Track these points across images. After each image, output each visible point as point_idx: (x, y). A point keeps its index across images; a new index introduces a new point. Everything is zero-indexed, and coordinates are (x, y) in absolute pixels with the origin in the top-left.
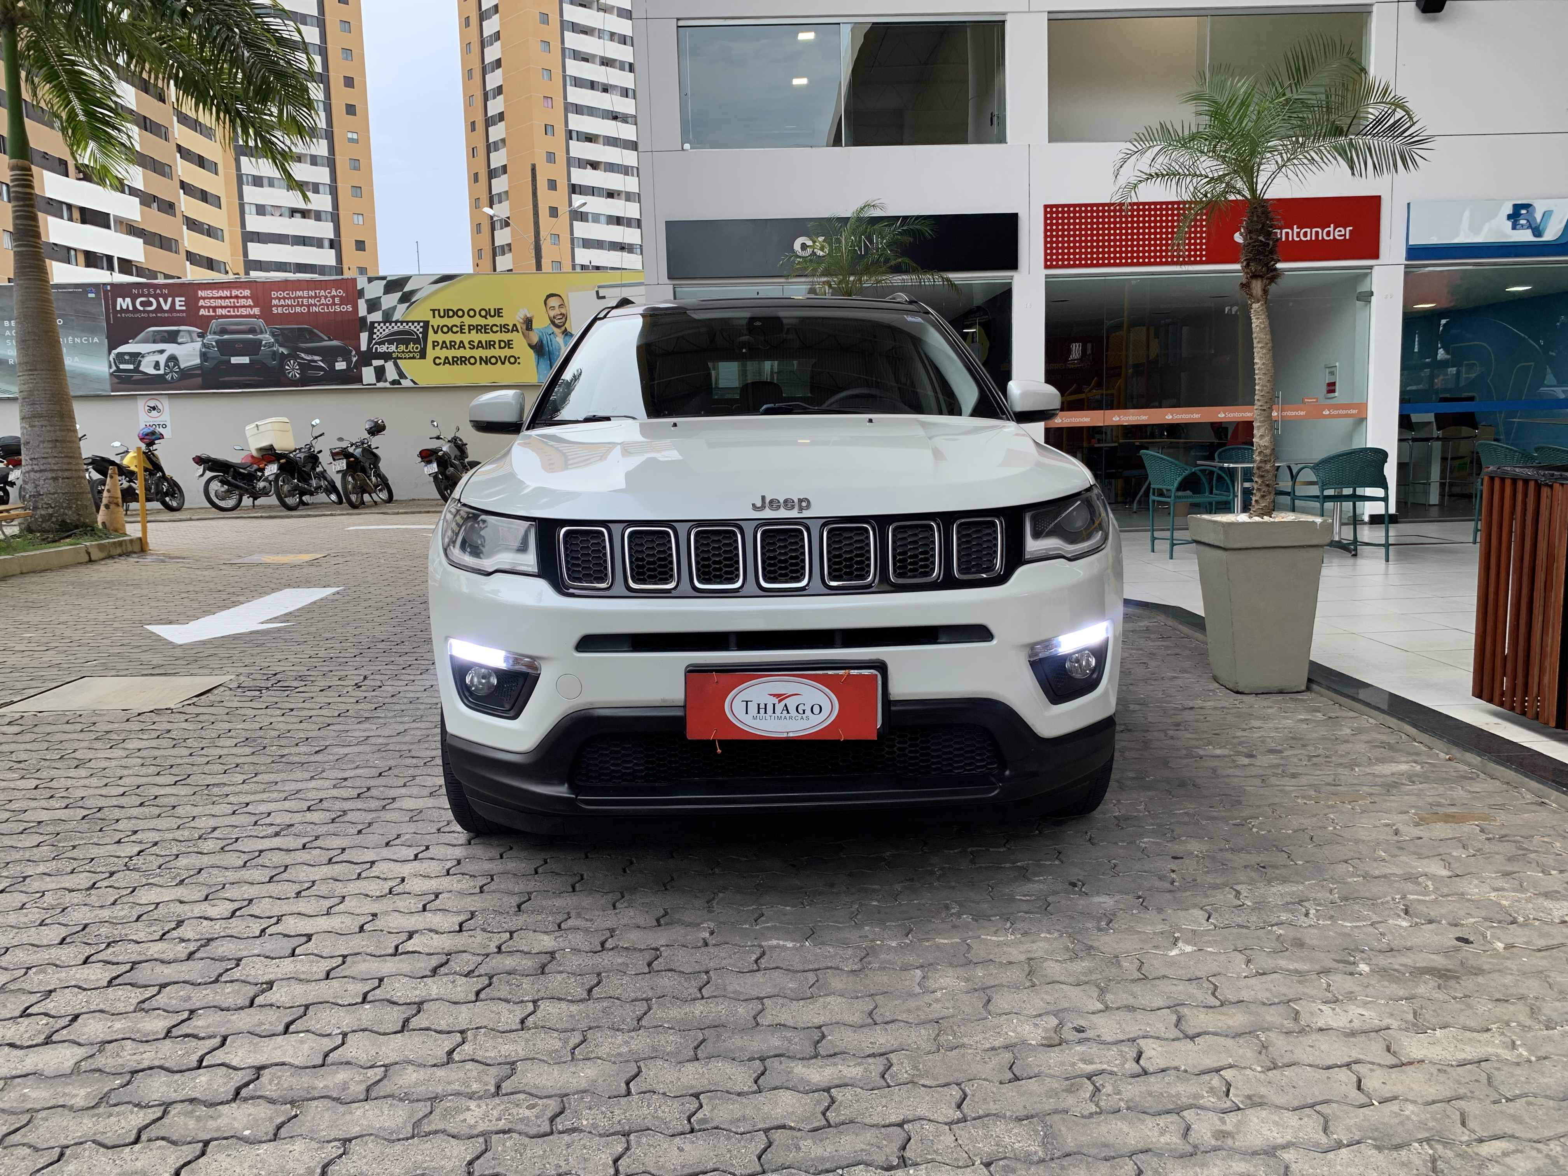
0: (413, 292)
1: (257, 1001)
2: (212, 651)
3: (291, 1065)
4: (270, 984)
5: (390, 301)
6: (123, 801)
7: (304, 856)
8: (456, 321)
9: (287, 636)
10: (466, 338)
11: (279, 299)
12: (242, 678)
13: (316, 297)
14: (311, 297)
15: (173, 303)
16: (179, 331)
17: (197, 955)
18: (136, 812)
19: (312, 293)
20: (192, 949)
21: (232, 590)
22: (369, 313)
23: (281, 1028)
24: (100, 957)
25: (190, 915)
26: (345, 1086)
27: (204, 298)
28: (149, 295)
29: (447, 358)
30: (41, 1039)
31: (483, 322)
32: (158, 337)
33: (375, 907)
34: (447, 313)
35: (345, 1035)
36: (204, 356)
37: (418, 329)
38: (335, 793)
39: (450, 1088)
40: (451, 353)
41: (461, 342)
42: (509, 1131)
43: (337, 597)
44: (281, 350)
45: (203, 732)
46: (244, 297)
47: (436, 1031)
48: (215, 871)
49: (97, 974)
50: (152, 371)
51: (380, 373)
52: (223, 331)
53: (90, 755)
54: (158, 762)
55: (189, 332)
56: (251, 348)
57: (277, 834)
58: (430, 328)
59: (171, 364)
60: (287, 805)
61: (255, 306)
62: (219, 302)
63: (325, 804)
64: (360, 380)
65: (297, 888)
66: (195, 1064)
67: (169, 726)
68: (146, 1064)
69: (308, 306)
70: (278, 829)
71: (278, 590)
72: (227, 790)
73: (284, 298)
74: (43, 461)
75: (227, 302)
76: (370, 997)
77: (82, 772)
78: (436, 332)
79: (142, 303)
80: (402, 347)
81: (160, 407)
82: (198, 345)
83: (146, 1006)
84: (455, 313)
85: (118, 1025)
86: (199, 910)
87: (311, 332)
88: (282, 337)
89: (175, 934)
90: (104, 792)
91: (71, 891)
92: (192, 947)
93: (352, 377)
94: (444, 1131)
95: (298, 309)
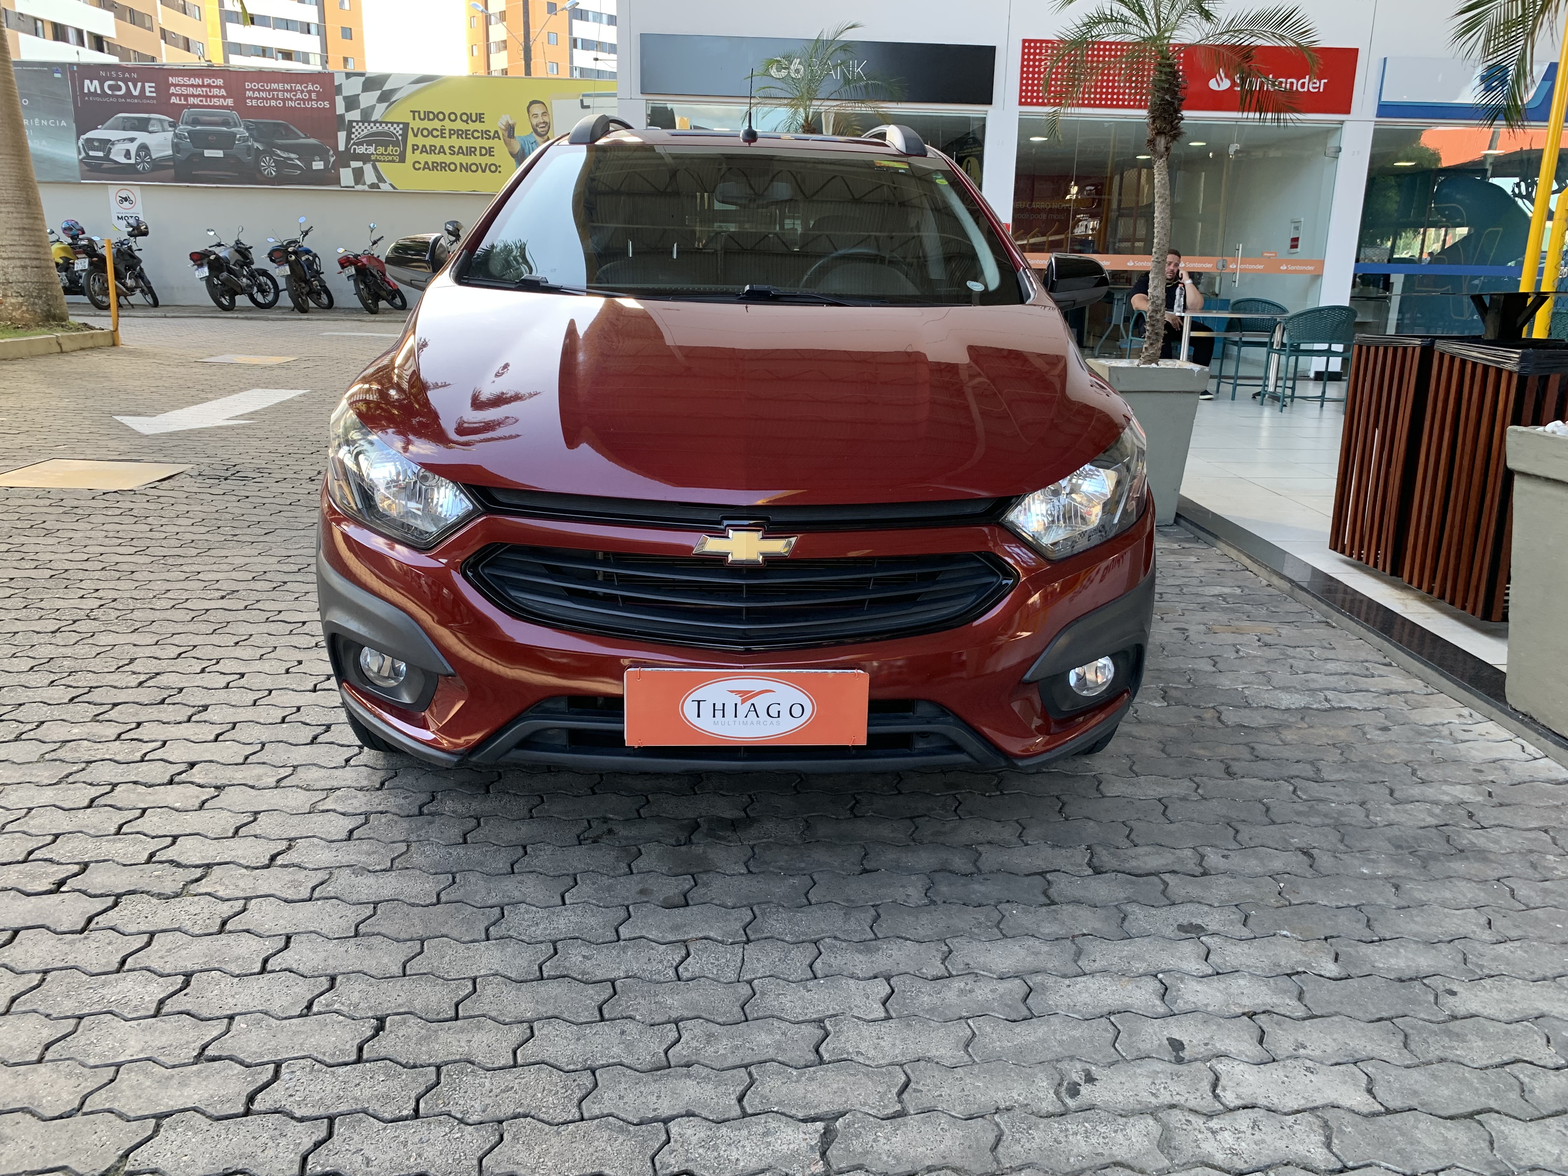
0: (392, 92)
1: (193, 719)
2: (176, 443)
3: (218, 763)
4: (205, 708)
5: (368, 99)
6: (86, 565)
7: (244, 615)
8: (437, 124)
9: (250, 432)
10: (446, 143)
11: (254, 91)
12: (202, 467)
13: (291, 91)
14: (287, 91)
15: (143, 88)
16: (150, 119)
17: (146, 684)
18: (97, 575)
19: (288, 87)
20: (141, 680)
21: (201, 387)
22: (347, 110)
23: (212, 737)
24: (63, 682)
25: (141, 655)
26: (259, 778)
27: (175, 85)
28: (117, 79)
29: (426, 163)
30: (12, 737)
31: (463, 126)
32: (128, 124)
33: (300, 656)
34: (428, 116)
35: (263, 745)
36: (175, 147)
37: (398, 131)
38: (279, 567)
39: (343, 784)
40: (431, 158)
41: (442, 147)
42: (386, 812)
43: (303, 399)
44: (256, 145)
45: (163, 513)
46: (216, 87)
47: (339, 745)
48: (166, 623)
49: (60, 694)
50: (123, 160)
51: (358, 175)
52: (195, 122)
53: (59, 526)
54: (120, 535)
55: (160, 120)
56: (225, 141)
57: (223, 598)
58: (410, 130)
59: (142, 154)
60: (234, 575)
61: (229, 96)
62: (191, 90)
63: (268, 576)
64: (337, 181)
65: (237, 639)
66: (139, 759)
67: (132, 505)
68: (99, 757)
69: (284, 100)
70: (224, 593)
71: (246, 389)
72: (181, 561)
73: (259, 90)
74: (10, 248)
75: (199, 91)
76: (287, 720)
77: (50, 540)
78: (416, 136)
79: (110, 87)
80: (381, 150)
81: (132, 198)
82: (170, 135)
83: (100, 718)
84: (436, 116)
85: (76, 731)
86: (149, 651)
87: (287, 128)
88: (257, 132)
89: (127, 668)
90: (70, 556)
91: (38, 633)
92: (142, 678)
93: (329, 178)
94: (334, 811)
95: (273, 103)
